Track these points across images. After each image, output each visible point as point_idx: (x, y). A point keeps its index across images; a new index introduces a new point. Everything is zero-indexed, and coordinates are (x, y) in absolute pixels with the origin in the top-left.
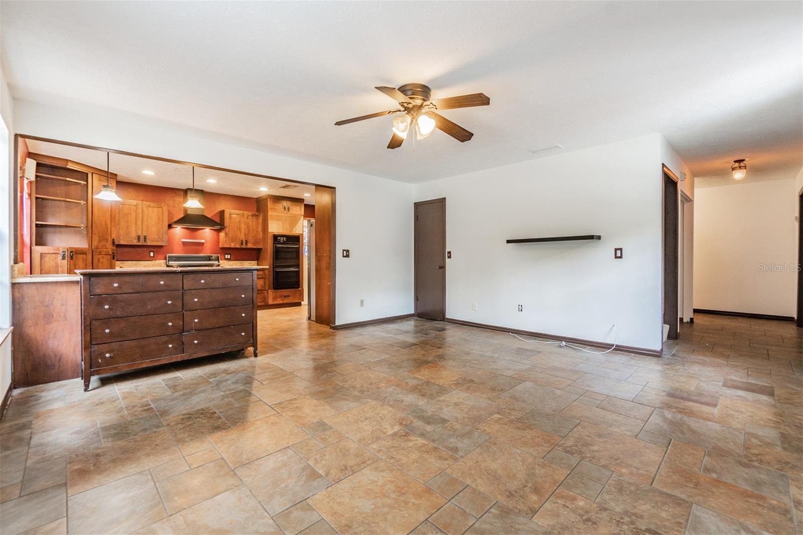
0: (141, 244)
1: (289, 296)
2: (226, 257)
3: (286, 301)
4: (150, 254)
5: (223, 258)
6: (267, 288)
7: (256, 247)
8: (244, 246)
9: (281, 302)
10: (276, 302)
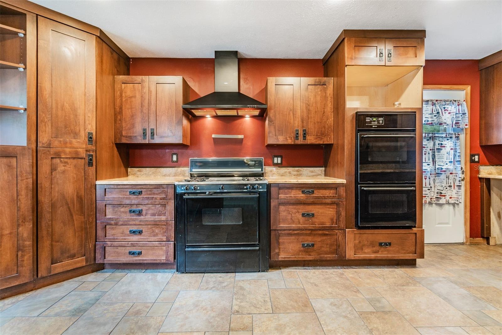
0: (147, 141)
1: (390, 244)
2: (275, 161)
3: (383, 254)
4: (172, 157)
5: (270, 162)
6: (342, 225)
7: (321, 143)
8: (300, 141)
9: (373, 256)
10: (361, 256)
